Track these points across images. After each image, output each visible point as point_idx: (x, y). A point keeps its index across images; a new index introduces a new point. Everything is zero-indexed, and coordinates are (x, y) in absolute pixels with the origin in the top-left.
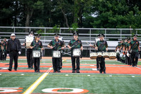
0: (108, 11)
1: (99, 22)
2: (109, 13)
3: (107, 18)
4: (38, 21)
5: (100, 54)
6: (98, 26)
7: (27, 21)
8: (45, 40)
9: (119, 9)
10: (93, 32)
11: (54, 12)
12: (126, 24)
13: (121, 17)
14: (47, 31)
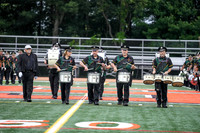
0: (168, 15)
1: (155, 30)
2: (169, 19)
3: (166, 25)
4: (70, 29)
5: (159, 77)
6: (154, 36)
7: (56, 29)
8: (79, 56)
9: (184, 13)
10: (147, 44)
11: (93, 17)
12: (193, 34)
13: (186, 24)
14: (83, 42)
